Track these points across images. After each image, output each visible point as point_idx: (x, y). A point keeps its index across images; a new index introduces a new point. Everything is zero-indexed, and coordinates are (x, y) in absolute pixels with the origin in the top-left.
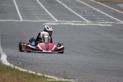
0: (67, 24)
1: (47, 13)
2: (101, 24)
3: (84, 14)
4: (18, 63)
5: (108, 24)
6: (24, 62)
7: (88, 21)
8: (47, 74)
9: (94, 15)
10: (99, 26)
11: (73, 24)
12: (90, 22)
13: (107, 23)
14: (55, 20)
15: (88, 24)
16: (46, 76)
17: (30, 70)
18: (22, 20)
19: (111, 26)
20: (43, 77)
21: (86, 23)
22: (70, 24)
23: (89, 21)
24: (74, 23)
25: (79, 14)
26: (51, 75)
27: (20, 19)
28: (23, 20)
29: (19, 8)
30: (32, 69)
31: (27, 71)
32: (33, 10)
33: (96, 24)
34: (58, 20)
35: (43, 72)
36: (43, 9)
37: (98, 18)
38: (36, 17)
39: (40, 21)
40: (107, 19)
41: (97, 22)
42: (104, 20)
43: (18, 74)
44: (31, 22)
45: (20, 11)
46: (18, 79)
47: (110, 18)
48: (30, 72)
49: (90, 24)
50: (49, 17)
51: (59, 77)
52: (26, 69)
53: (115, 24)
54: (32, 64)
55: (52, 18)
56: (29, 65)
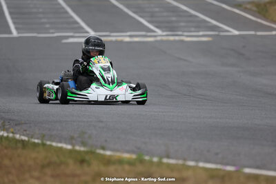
0: (114, 39)
1: (71, 17)
2: (187, 36)
3: (152, 16)
5: (202, 37)
6: (10, 120)
7: (159, 32)
9: (174, 19)
10: (182, 42)
11: (127, 39)
12: (165, 33)
13: (201, 33)
14: (87, 32)
15: (159, 38)
16: (48, 143)
18: (15, 33)
19: (208, 41)
20: (44, 145)
21: (155, 36)
22: (120, 39)
23: (163, 31)
24: (131, 36)
25: (141, 17)
27: (10, 32)
28: (18, 33)
29: (8, 8)
30: (24, 132)
31: (11, 135)
32: (41, 10)
33: (177, 38)
34: (95, 31)
36: (63, 8)
37: (182, 24)
38: (47, 26)
39: (56, 35)
40: (201, 26)
41: (180, 33)
42: (196, 27)
44: (36, 37)
45: (11, 13)
47: (209, 22)
49: (165, 38)
50: (76, 26)
53: (218, 35)
54: (25, 123)
55: (82, 28)
56: (19, 124)
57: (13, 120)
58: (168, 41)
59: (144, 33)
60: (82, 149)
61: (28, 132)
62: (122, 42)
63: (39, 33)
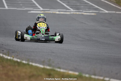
0: (51, 12)
2: (85, 12)
3: (69, 3)
4: (3, 51)
5: (92, 13)
6: (9, 50)
7: (72, 10)
8: (32, 62)
9: (78, 4)
10: (83, 15)
11: (58, 13)
12: (74, 11)
13: (91, 11)
14: (39, 9)
15: (72, 13)
16: (31, 63)
17: (15, 58)
18: (7, 7)
19: (94, 15)
20: (28, 64)
21: (70, 12)
22: (54, 12)
23: (74, 10)
24: (59, 11)
25: (64, 3)
26: (36, 63)
27: (5, 7)
28: (8, 7)
30: (17, 57)
31: (12, 58)
33: (80, 13)
34: (43, 8)
35: (28, 60)
37: (82, 7)
38: (21, 5)
39: (25, 9)
40: (91, 8)
41: (81, 11)
43: (3, 61)
44: (16, 9)
46: (3, 67)
47: (94, 6)
48: (15, 59)
49: (75, 13)
50: (34, 5)
51: (43, 65)
52: (11, 57)
53: (99, 13)
54: (17, 52)
55: (37, 7)
56: (14, 52)
57: (11, 50)
58: (76, 14)
59: (65, 10)
60: (48, 67)
61: (19, 57)
62: (55, 14)
63: (17, 8)
